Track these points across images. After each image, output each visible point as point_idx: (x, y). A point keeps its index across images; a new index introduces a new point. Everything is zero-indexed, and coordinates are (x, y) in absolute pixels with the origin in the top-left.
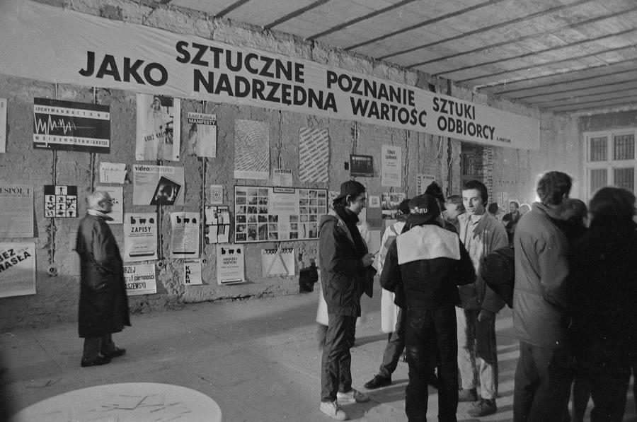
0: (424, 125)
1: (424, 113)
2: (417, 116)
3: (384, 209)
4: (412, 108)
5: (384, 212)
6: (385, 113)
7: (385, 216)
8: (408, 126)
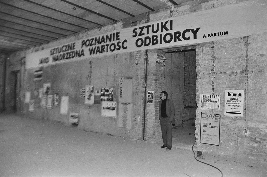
0: (125, 48)
1: (125, 41)
2: (121, 44)
3: (102, 96)
4: (118, 41)
5: (102, 97)
6: (103, 50)
7: (102, 100)
8: (116, 52)
